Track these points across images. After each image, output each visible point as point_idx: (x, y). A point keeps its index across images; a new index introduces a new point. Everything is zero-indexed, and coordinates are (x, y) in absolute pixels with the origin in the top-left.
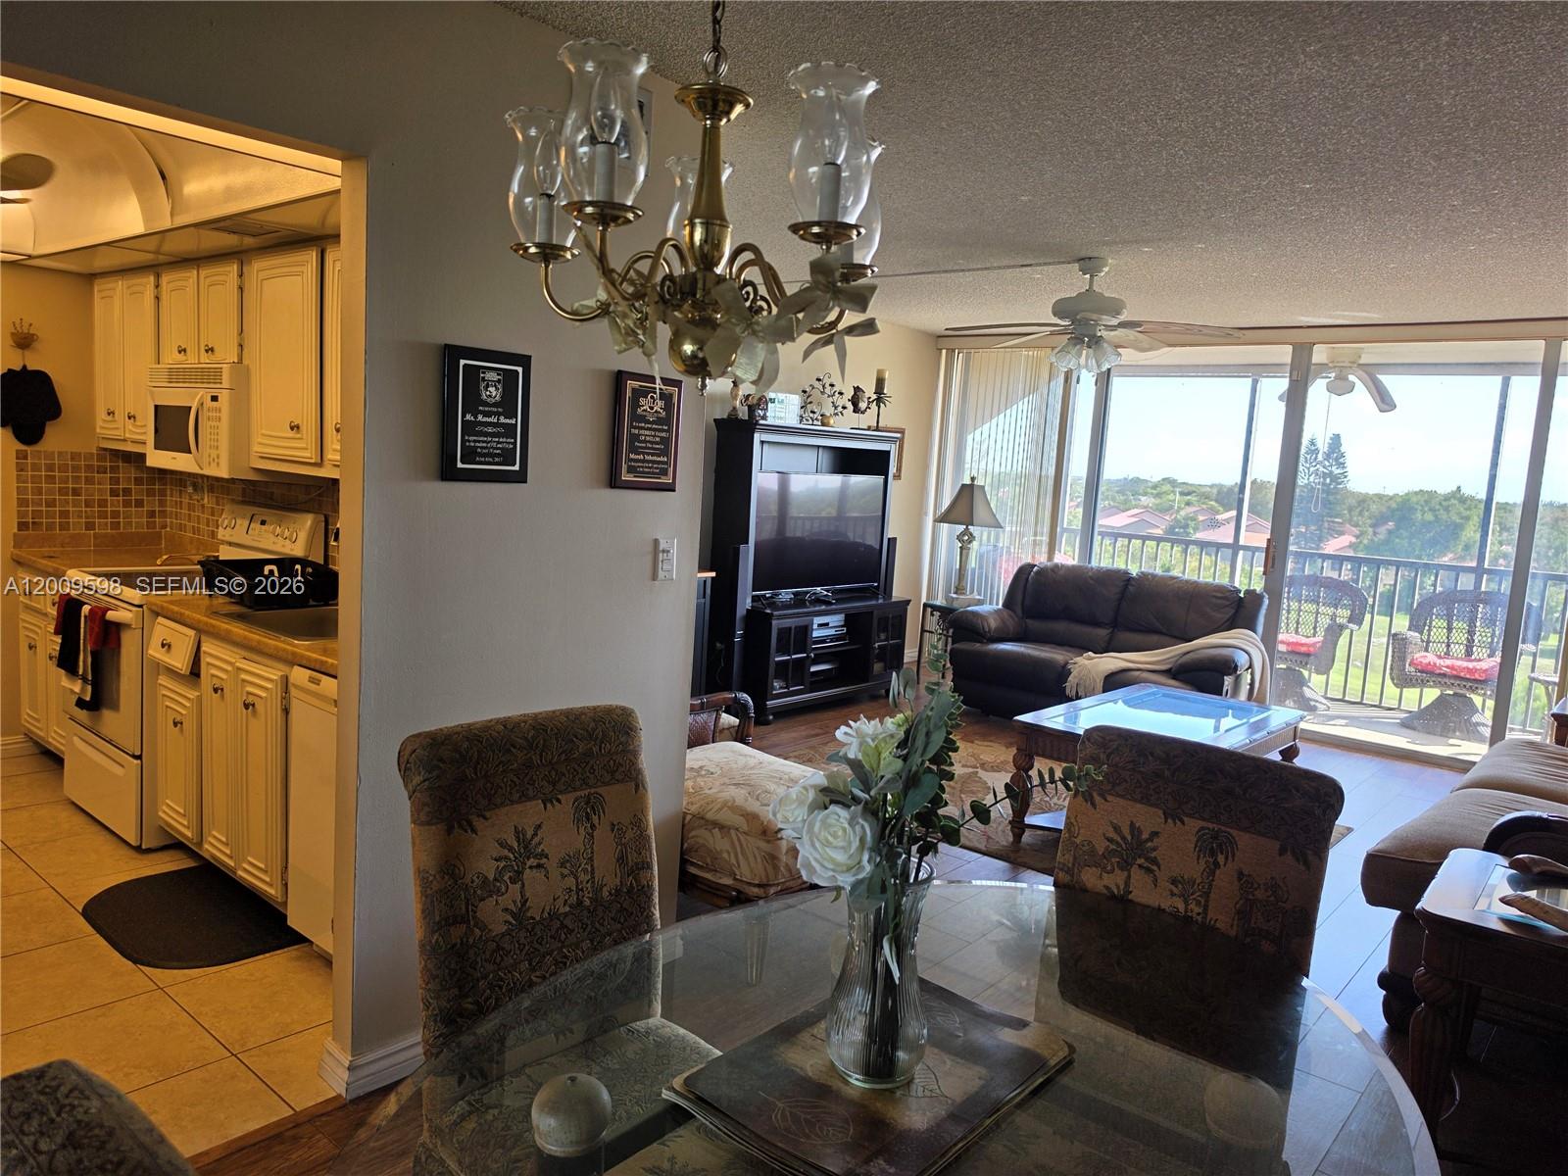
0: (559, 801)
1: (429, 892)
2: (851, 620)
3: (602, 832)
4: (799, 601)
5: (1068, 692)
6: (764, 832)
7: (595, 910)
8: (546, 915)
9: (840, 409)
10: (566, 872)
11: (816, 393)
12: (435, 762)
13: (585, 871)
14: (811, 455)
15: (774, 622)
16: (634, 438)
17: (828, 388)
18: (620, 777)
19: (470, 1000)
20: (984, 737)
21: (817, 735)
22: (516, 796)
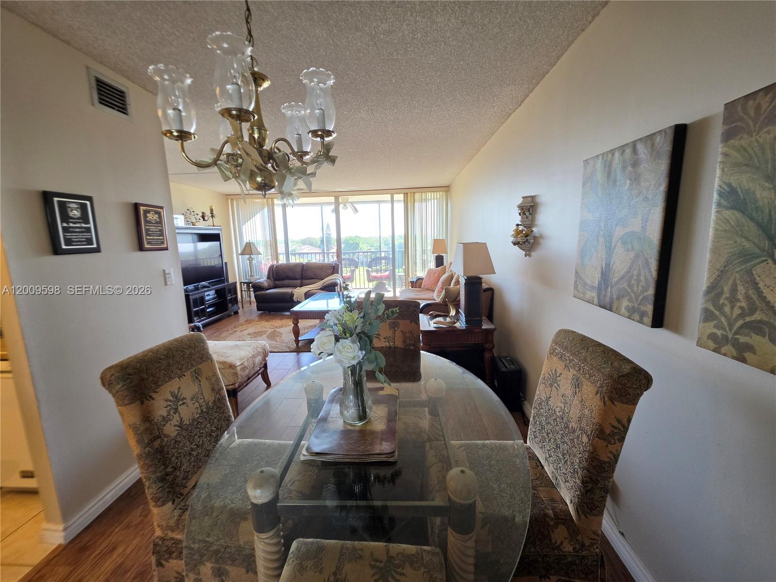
0: (184, 375)
1: (139, 432)
2: (217, 292)
3: (204, 383)
4: (196, 289)
5: (294, 300)
6: (231, 366)
7: (208, 412)
8: (191, 421)
9: (198, 220)
10: (194, 402)
11: (188, 215)
12: (126, 376)
13: (201, 399)
14: (190, 237)
15: (190, 297)
16: (147, 230)
17: (192, 213)
18: (205, 359)
19: (169, 467)
20: (272, 319)
21: (215, 332)
22: (167, 379)
